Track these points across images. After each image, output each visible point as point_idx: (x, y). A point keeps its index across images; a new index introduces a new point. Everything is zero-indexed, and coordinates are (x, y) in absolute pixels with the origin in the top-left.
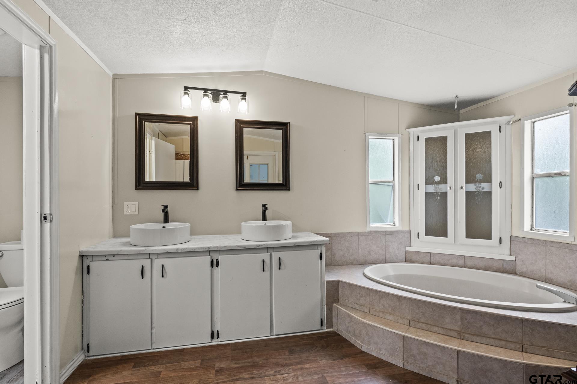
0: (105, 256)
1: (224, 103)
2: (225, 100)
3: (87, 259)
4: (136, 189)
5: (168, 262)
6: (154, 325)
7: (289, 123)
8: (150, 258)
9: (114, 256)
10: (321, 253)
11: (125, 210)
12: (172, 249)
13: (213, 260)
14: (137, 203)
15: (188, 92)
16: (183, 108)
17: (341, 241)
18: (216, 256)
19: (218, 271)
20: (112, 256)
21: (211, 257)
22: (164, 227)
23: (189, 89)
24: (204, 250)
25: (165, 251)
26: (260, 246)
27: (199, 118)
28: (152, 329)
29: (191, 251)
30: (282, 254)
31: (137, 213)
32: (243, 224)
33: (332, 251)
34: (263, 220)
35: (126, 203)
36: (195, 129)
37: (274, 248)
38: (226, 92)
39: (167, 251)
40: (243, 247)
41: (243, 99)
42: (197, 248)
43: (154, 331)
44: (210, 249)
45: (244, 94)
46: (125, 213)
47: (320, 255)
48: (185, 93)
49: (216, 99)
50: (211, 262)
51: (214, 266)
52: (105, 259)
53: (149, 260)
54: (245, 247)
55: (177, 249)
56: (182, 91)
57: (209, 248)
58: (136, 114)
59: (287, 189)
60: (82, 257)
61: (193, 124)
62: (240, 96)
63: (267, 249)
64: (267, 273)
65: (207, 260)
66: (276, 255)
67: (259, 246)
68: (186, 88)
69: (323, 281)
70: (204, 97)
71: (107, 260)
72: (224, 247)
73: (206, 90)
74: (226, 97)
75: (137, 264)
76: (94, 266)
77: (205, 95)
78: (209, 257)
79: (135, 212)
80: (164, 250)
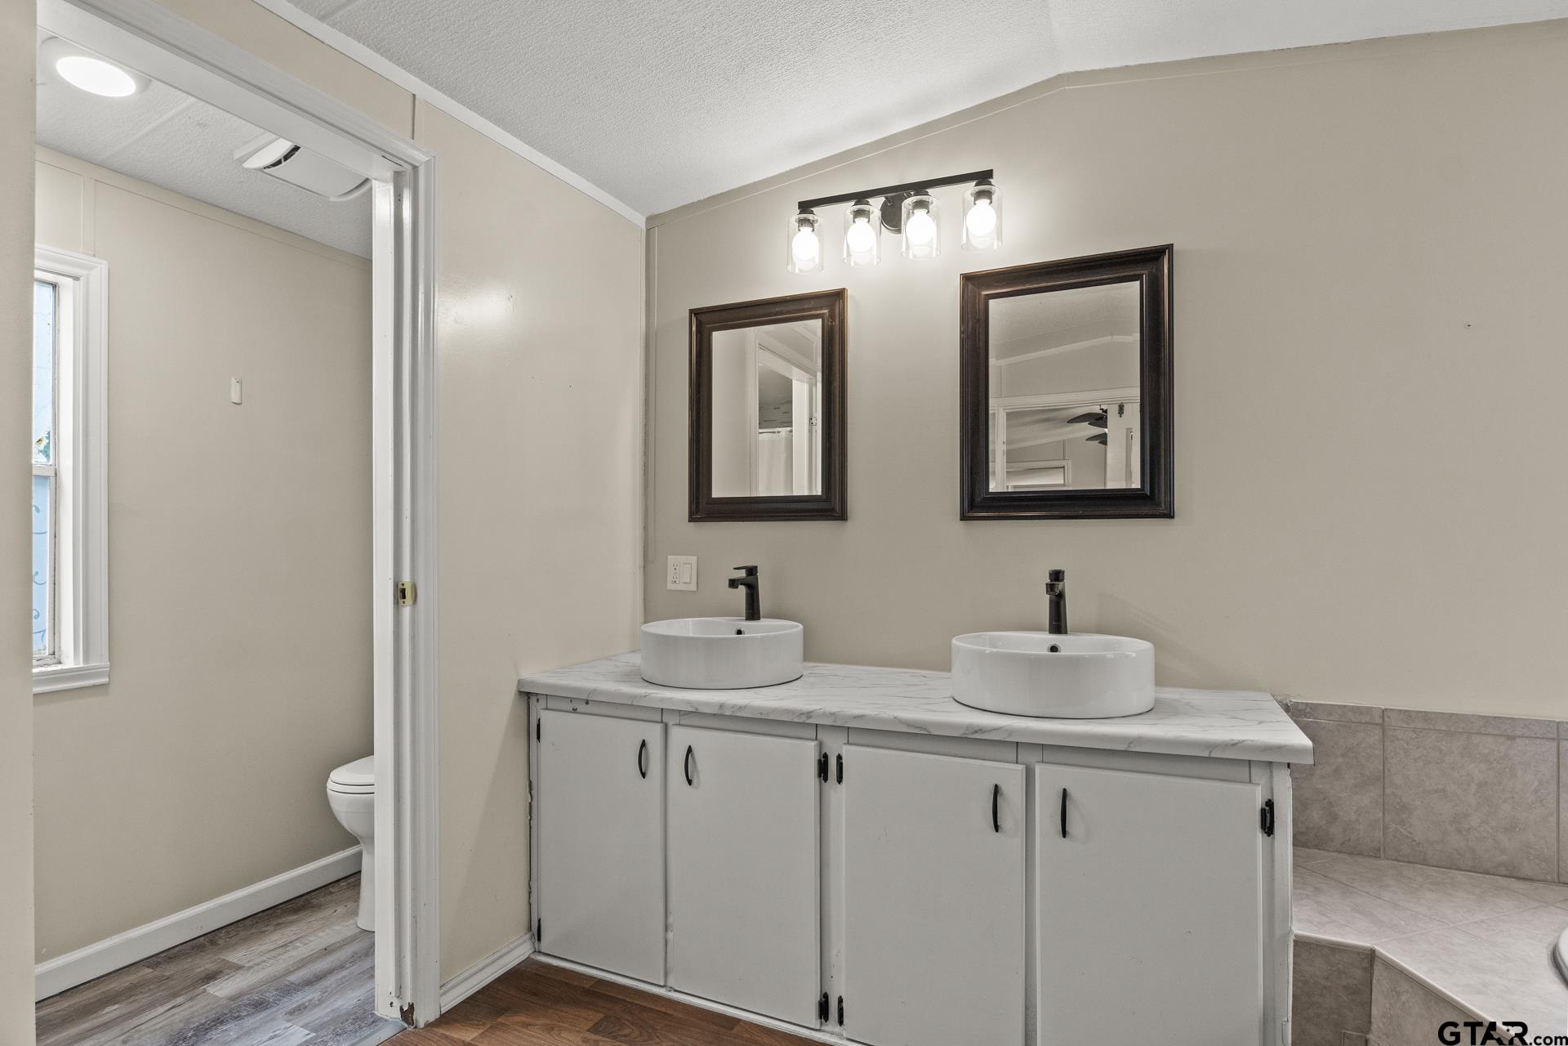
0: (571, 700)
1: (918, 224)
2: (920, 213)
3: (538, 700)
4: (692, 519)
5: (706, 742)
6: (671, 919)
7: (1170, 247)
8: (662, 722)
9: (587, 703)
10: (1270, 804)
11: (670, 579)
12: (707, 704)
13: (826, 756)
14: (693, 559)
15: (810, 217)
16: (797, 271)
17: (1441, 751)
18: (835, 745)
19: (838, 794)
20: (584, 703)
21: (821, 745)
22: (739, 632)
23: (812, 207)
24: (796, 720)
25: (691, 706)
26: (980, 730)
27: (850, 293)
28: (666, 928)
29: (758, 716)
30: (1073, 777)
31: (693, 587)
32: (957, 643)
33: (1388, 791)
34: (1050, 632)
35: (671, 559)
36: (837, 329)
37: (1043, 747)
38: (921, 187)
39: (697, 709)
40: (921, 728)
41: (979, 195)
42: (774, 710)
43: (670, 935)
44: (810, 717)
45: (984, 177)
46: (670, 586)
47: (1263, 811)
48: (803, 222)
49: (892, 218)
50: (820, 761)
51: (829, 778)
52: (570, 707)
53: (659, 728)
54: (925, 729)
55: (721, 706)
56: (795, 214)
57: (809, 714)
58: (691, 311)
59: (1163, 509)
60: (527, 696)
61: (832, 316)
62: (970, 187)
63: (1016, 747)
64: (1012, 840)
65: (808, 753)
66: (1050, 778)
67: (976, 732)
68: (805, 207)
69: (1278, 932)
70: (854, 222)
71: (575, 710)
72: (855, 717)
73: (861, 197)
74: (921, 204)
75: (631, 733)
76: (550, 720)
77: (858, 214)
78: (814, 743)
79: (690, 583)
80: (689, 703)
